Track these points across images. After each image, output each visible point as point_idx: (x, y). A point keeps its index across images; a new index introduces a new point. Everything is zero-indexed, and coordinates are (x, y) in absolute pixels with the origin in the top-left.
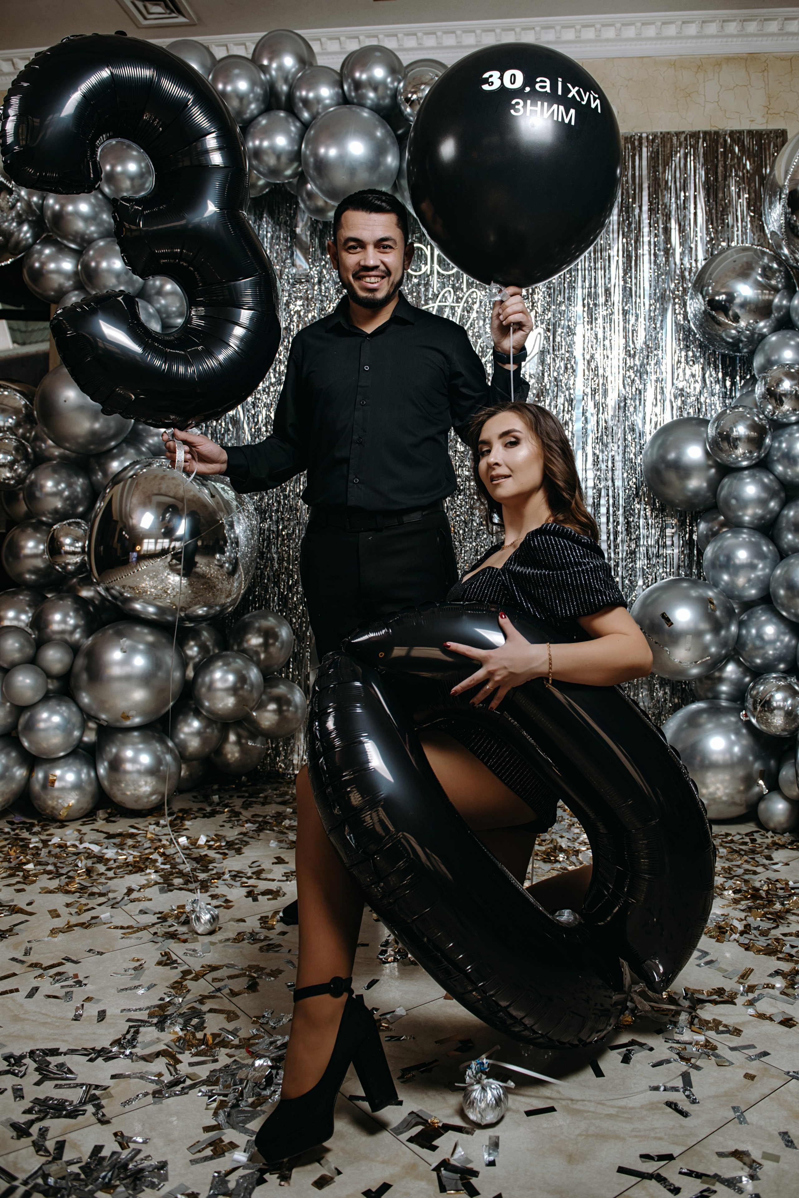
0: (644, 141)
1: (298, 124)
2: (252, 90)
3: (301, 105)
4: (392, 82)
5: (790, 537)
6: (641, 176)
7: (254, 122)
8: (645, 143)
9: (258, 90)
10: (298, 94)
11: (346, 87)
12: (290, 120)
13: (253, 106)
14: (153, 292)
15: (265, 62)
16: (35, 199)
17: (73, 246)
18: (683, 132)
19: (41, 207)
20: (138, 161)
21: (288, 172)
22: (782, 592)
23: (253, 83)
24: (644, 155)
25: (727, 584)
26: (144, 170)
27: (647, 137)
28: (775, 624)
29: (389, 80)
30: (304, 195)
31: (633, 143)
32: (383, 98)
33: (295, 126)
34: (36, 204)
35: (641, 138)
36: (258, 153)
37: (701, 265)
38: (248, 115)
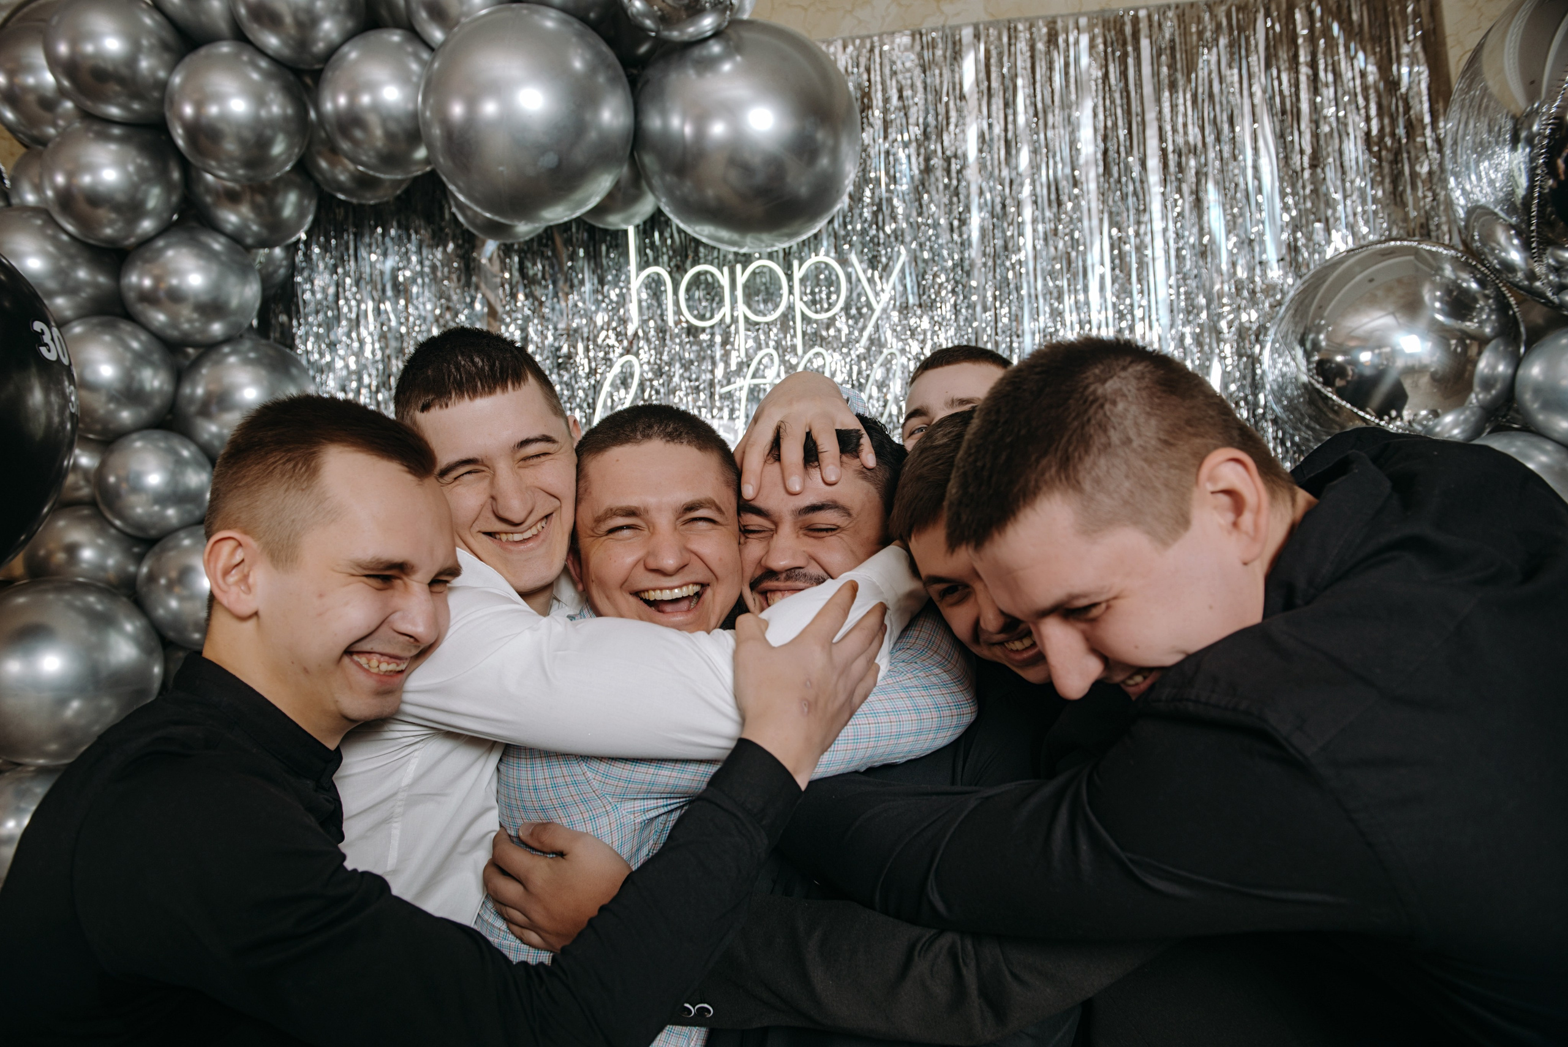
0: (1142, 24)
1: (423, 54)
3: (426, 16)
6: (1140, 98)
7: (335, 58)
8: (1145, 30)
12: (409, 48)
13: (328, 25)
14: (193, 409)
24: (1146, 51)
26: (135, 178)
27: (1148, 17)
31: (1121, 30)
33: (418, 60)
35: (1136, 20)
36: (348, 122)
37: (1275, 273)
38: (321, 46)
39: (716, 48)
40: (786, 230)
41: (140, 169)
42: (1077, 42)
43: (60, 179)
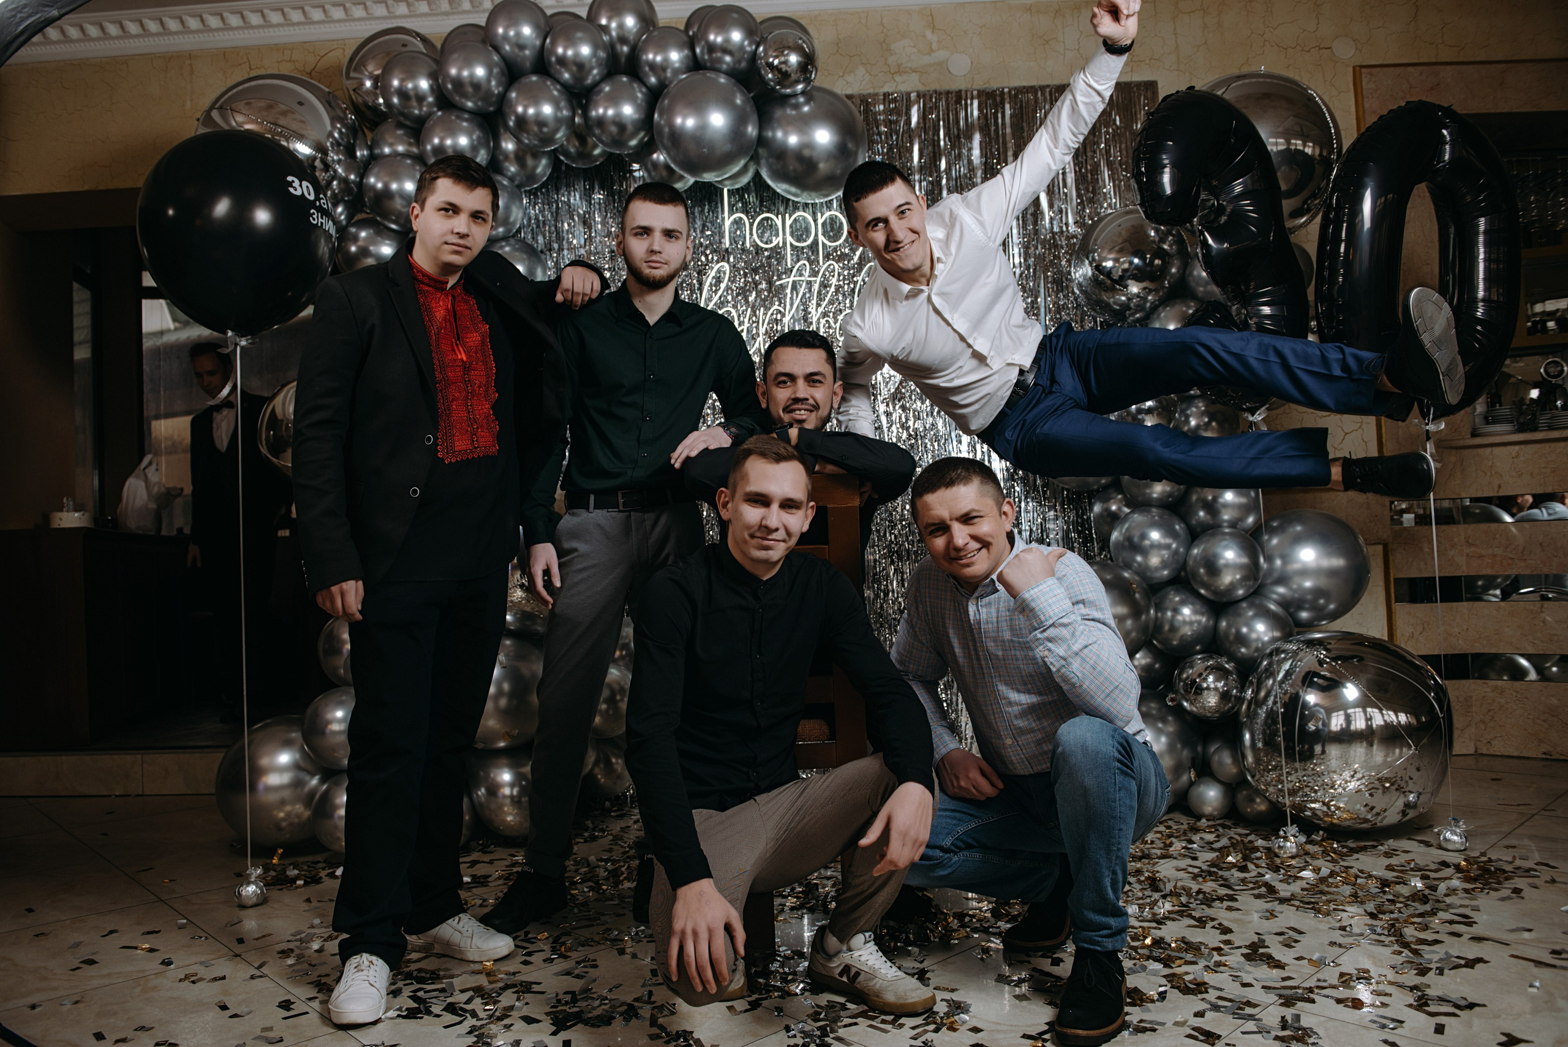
0: (1006, 96)
1: (644, 90)
2: (594, 54)
3: (647, 69)
4: (750, 44)
5: (1202, 514)
6: (1004, 135)
7: (597, 89)
8: (1007, 100)
9: (602, 54)
10: (644, 57)
11: (698, 50)
12: (635, 85)
13: (595, 72)
15: (604, 22)
16: (352, 177)
17: (393, 226)
18: (1048, 86)
19: (360, 185)
20: (469, 134)
21: (633, 143)
22: (1202, 571)
23: (596, 46)
24: (1008, 112)
25: (1140, 564)
26: (476, 144)
27: (1010, 92)
28: (1192, 604)
29: (746, 43)
30: (649, 165)
31: (994, 99)
32: (739, 62)
33: (641, 92)
34: (354, 182)
35: (1002, 92)
36: (601, 122)
37: (1072, 228)
38: (589, 81)
39: (801, 100)
40: (824, 192)
41: (479, 138)
42: (972, 104)
43: (436, 141)
